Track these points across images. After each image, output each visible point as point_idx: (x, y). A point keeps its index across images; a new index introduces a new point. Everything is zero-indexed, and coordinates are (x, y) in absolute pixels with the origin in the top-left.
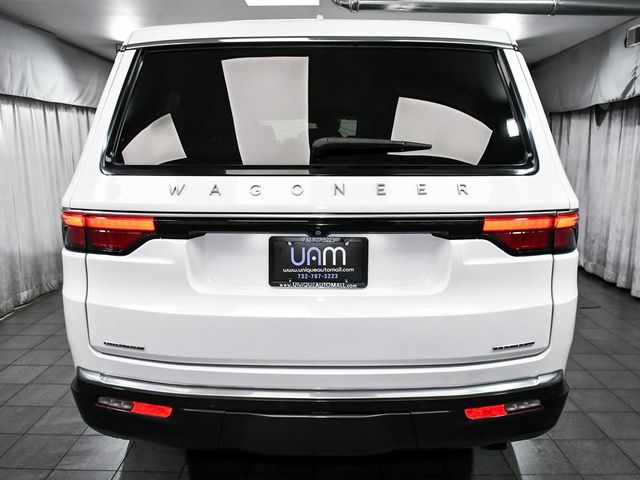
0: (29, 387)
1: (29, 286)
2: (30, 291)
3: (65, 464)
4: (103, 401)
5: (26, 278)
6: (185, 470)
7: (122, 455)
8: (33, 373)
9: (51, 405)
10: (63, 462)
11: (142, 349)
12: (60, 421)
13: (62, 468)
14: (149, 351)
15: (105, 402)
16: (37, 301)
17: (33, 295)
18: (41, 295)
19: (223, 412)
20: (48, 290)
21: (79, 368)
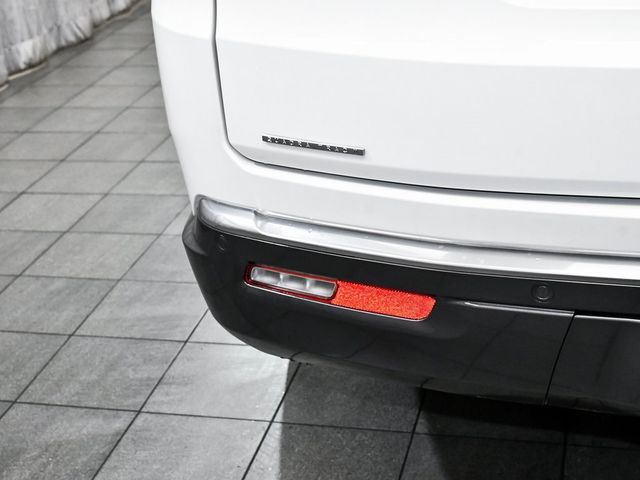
0: (68, 237)
1: (34, 28)
2: (38, 40)
3: (160, 400)
4: (259, 276)
5: (25, 12)
6: (419, 428)
7: (278, 389)
8: (72, 210)
9: (116, 275)
10: (157, 397)
11: (360, 153)
12: (138, 310)
13: (155, 409)
14: (378, 159)
15: (267, 280)
16: (55, 61)
17: (44, 48)
18: (60, 50)
19: (569, 314)
20: (72, 39)
21: (200, 199)
